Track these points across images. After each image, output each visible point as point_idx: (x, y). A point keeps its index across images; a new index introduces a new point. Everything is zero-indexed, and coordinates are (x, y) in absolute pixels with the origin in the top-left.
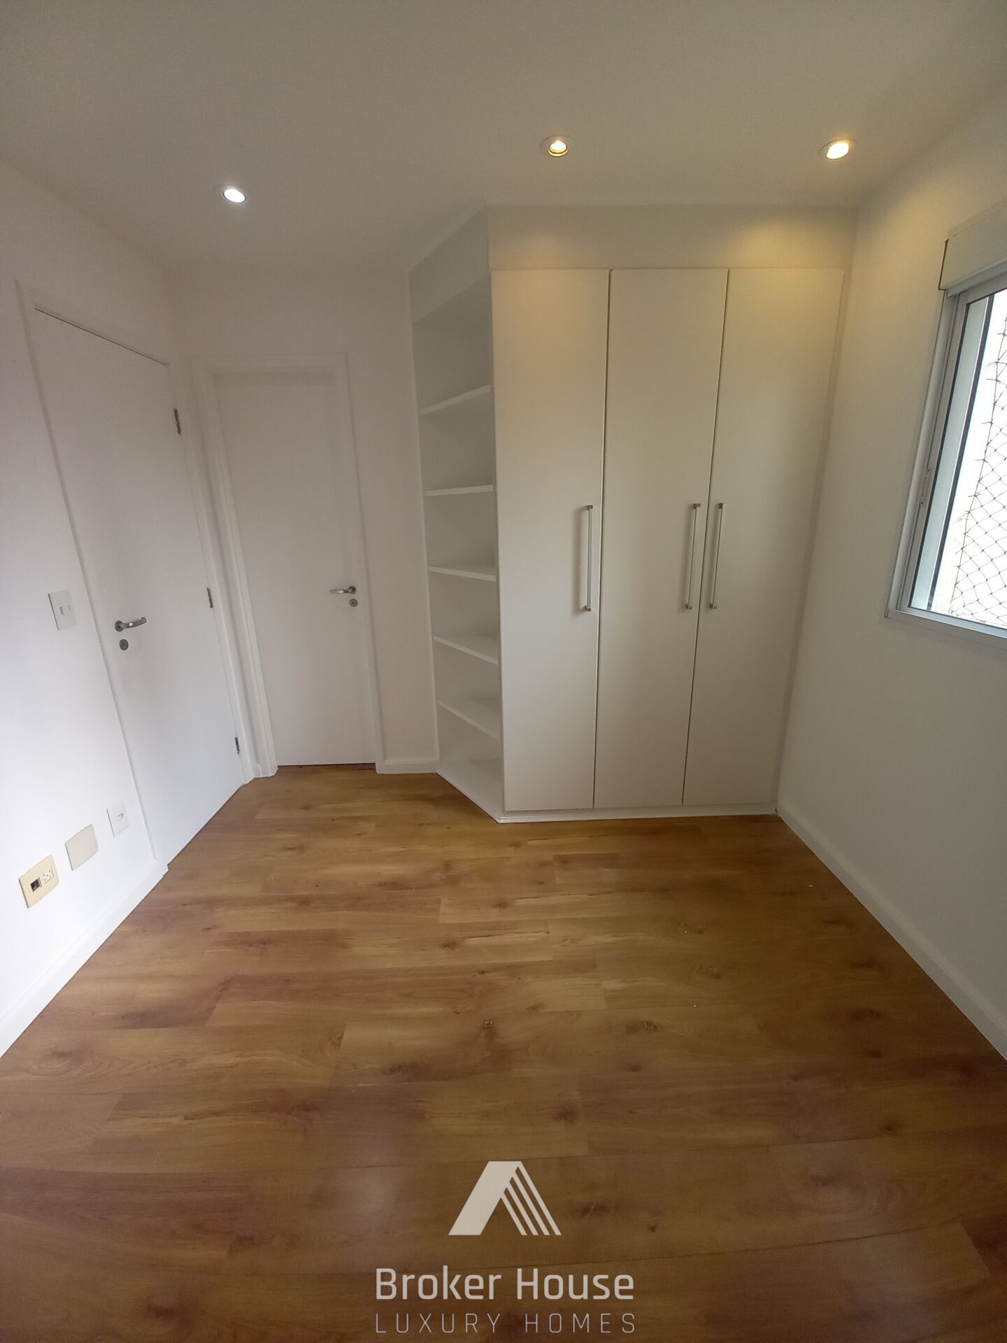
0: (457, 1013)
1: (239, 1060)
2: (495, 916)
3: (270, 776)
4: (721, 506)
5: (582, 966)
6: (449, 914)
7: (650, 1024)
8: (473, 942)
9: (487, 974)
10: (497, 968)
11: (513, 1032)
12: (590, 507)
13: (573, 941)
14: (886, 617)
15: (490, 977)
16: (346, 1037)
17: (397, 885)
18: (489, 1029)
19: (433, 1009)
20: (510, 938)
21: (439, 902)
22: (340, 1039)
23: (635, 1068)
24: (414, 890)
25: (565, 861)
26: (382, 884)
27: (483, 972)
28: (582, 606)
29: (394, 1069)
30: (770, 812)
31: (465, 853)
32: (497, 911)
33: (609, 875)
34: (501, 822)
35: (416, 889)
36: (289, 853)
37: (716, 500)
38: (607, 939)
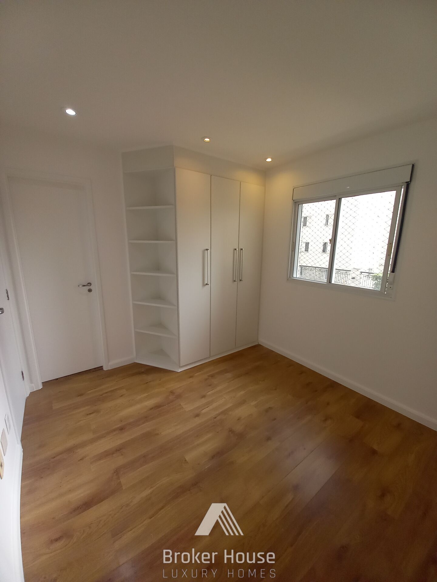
0: (218, 432)
1: (152, 489)
2: (204, 401)
3: (40, 389)
4: (242, 249)
5: (243, 402)
6: (188, 407)
7: (270, 408)
8: (204, 411)
9: (217, 418)
10: (219, 415)
11: (239, 428)
12: (207, 250)
13: (234, 397)
14: (288, 280)
15: (219, 418)
16: (187, 459)
17: (157, 407)
18: (231, 431)
19: (210, 435)
20: (215, 405)
21: (180, 405)
22: (186, 461)
23: (275, 419)
24: (167, 405)
25: (212, 376)
26: (151, 409)
27: (215, 418)
28: (205, 283)
29: (213, 457)
30: (257, 344)
31: (174, 386)
32: (203, 399)
33: (229, 375)
34: (179, 371)
35: (167, 404)
36: (92, 415)
37: (240, 247)
38: (242, 393)
